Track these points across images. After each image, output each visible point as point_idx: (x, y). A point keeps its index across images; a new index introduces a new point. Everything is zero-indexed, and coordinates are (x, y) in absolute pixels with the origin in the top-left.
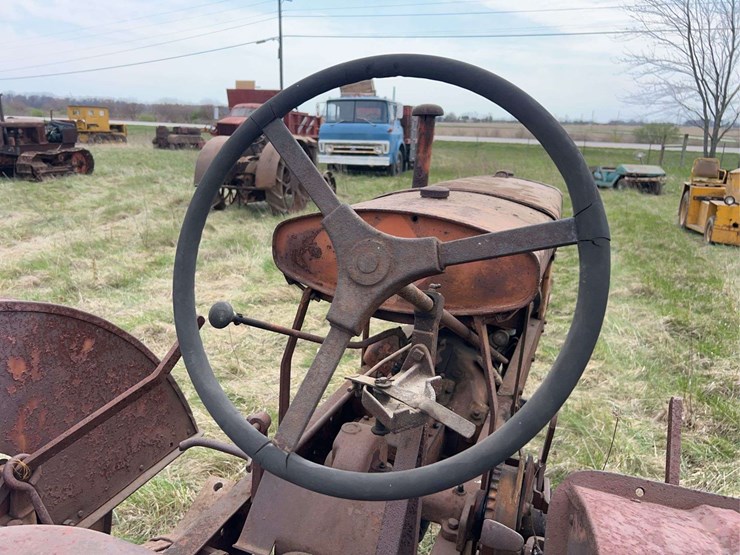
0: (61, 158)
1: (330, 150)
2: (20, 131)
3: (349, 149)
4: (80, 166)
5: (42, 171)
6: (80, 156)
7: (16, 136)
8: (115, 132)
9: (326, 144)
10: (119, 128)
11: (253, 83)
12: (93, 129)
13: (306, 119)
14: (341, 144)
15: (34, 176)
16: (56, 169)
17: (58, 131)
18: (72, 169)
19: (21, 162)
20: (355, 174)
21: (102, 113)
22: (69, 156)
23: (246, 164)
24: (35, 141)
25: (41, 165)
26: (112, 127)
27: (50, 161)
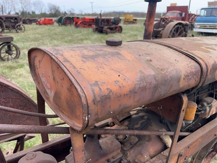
0: (114, 28)
1: (198, 27)
2: (105, 21)
3: (206, 26)
4: (119, 31)
5: (109, 32)
6: (119, 28)
7: (104, 22)
8: (134, 21)
9: (198, 24)
10: (136, 20)
11: (176, 4)
12: (129, 20)
13: (193, 16)
14: (203, 25)
15: (107, 33)
16: (113, 31)
17: (115, 21)
18: (116, 32)
19: (104, 29)
20: (206, 36)
21: (131, 16)
22: (116, 28)
23: (160, 31)
24: (108, 23)
25: (109, 30)
26: (134, 20)
27: (111, 29)
